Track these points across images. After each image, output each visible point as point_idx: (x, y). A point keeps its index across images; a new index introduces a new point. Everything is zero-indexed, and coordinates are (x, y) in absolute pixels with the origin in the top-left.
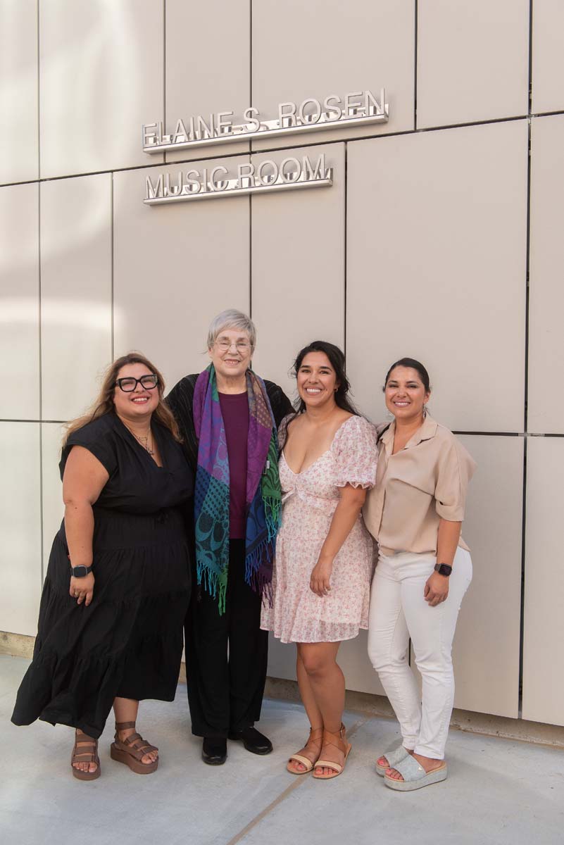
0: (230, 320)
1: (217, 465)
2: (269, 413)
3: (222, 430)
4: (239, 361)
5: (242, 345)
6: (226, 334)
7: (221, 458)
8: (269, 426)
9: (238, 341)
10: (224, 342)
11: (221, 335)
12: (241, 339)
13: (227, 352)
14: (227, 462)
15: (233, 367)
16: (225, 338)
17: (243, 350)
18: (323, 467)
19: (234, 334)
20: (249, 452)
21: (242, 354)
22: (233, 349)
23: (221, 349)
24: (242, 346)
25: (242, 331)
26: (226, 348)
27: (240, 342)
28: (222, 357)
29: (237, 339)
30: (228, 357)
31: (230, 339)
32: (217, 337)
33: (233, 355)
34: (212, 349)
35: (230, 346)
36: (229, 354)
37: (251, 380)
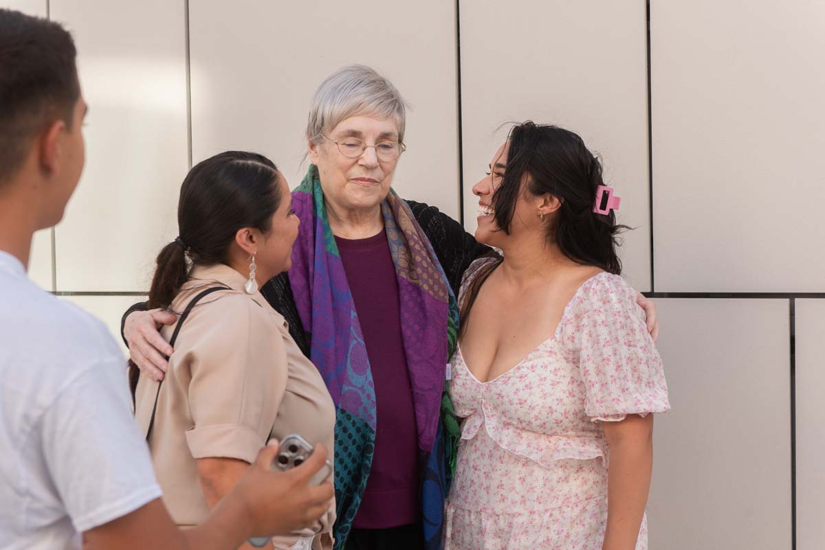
0: (362, 95)
1: (350, 384)
2: (437, 270)
3: (354, 314)
4: (376, 182)
5: (386, 147)
6: (355, 123)
7: (359, 370)
8: (441, 294)
9: (377, 141)
10: (351, 140)
11: (344, 126)
12: (385, 136)
13: (357, 161)
14: (371, 378)
16: (354, 134)
18: (539, 370)
19: (371, 125)
20: (410, 352)
21: (385, 166)
22: (370, 156)
24: (383, 150)
25: (387, 117)
26: (356, 152)
27: (383, 141)
28: (346, 172)
29: (378, 134)
30: (359, 172)
31: (364, 134)
32: (333, 128)
33: (368, 168)
34: (317, 147)
35: (364, 149)
36: (361, 165)
37: (391, 207)
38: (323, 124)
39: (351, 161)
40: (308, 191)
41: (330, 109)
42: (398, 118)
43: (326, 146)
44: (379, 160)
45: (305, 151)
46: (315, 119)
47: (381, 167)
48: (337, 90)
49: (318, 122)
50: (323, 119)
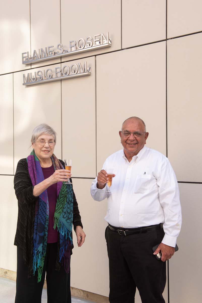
0: (44, 130)
4: (49, 151)
6: (43, 137)
9: (49, 141)
10: (42, 141)
11: (40, 138)
12: (51, 140)
13: (44, 146)
15: (46, 154)
16: (43, 139)
17: (51, 145)
19: (47, 137)
21: (51, 147)
22: (47, 145)
23: (40, 145)
24: (50, 143)
25: (51, 135)
26: (43, 144)
27: (50, 141)
28: (41, 149)
29: (49, 140)
30: (44, 149)
31: (45, 140)
32: (37, 138)
33: (46, 148)
34: (34, 144)
35: (45, 143)
36: (45, 147)
37: (54, 158)
38: (35, 138)
39: (42, 146)
40: (33, 155)
41: (37, 134)
42: (53, 135)
43: (36, 143)
44: (49, 146)
45: (31, 145)
46: (33, 137)
47: (50, 148)
48: (38, 129)
49: (34, 138)
50: (35, 136)
